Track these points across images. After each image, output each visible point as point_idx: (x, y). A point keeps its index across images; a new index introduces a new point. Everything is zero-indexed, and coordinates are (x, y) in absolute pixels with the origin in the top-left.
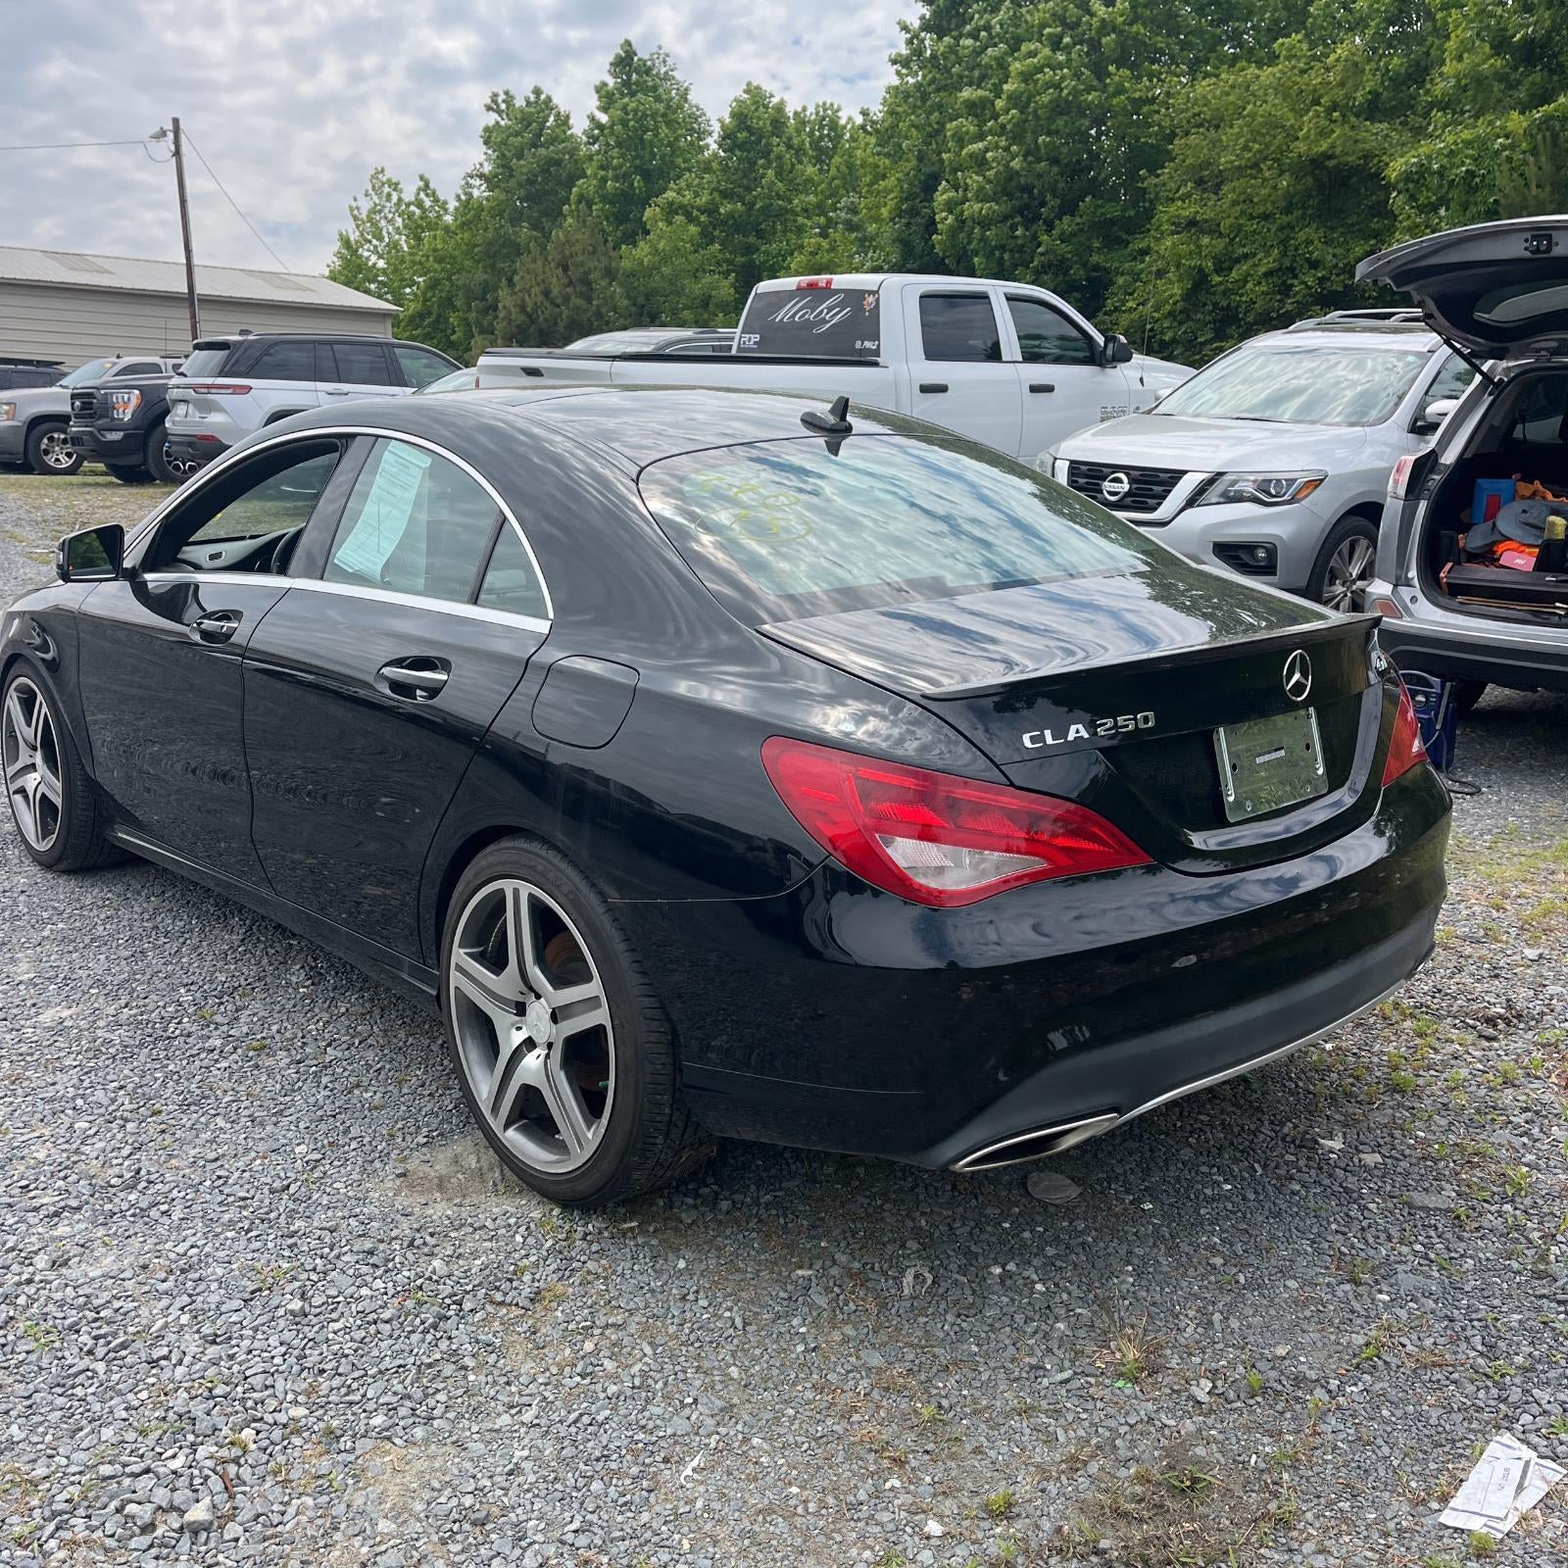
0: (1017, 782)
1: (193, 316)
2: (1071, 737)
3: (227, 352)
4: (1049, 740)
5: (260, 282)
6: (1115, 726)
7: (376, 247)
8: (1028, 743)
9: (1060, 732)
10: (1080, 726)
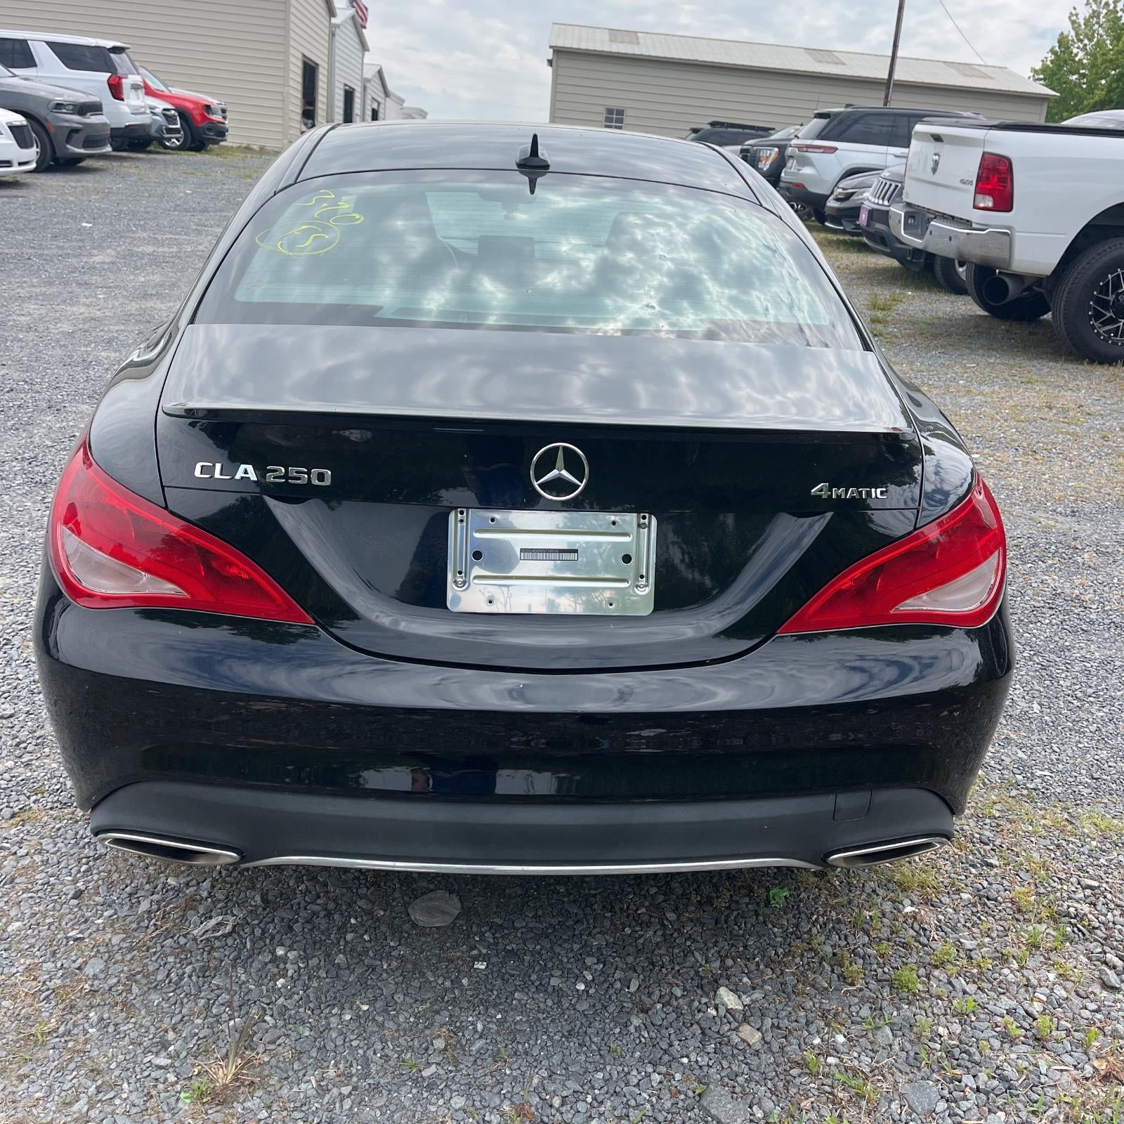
0: (170, 507)
1: (887, 97)
2: (238, 477)
3: (827, 121)
4: (217, 475)
5: (954, 71)
6: (286, 476)
7: (1085, 45)
8: (197, 473)
9: (229, 470)
10: (250, 468)
